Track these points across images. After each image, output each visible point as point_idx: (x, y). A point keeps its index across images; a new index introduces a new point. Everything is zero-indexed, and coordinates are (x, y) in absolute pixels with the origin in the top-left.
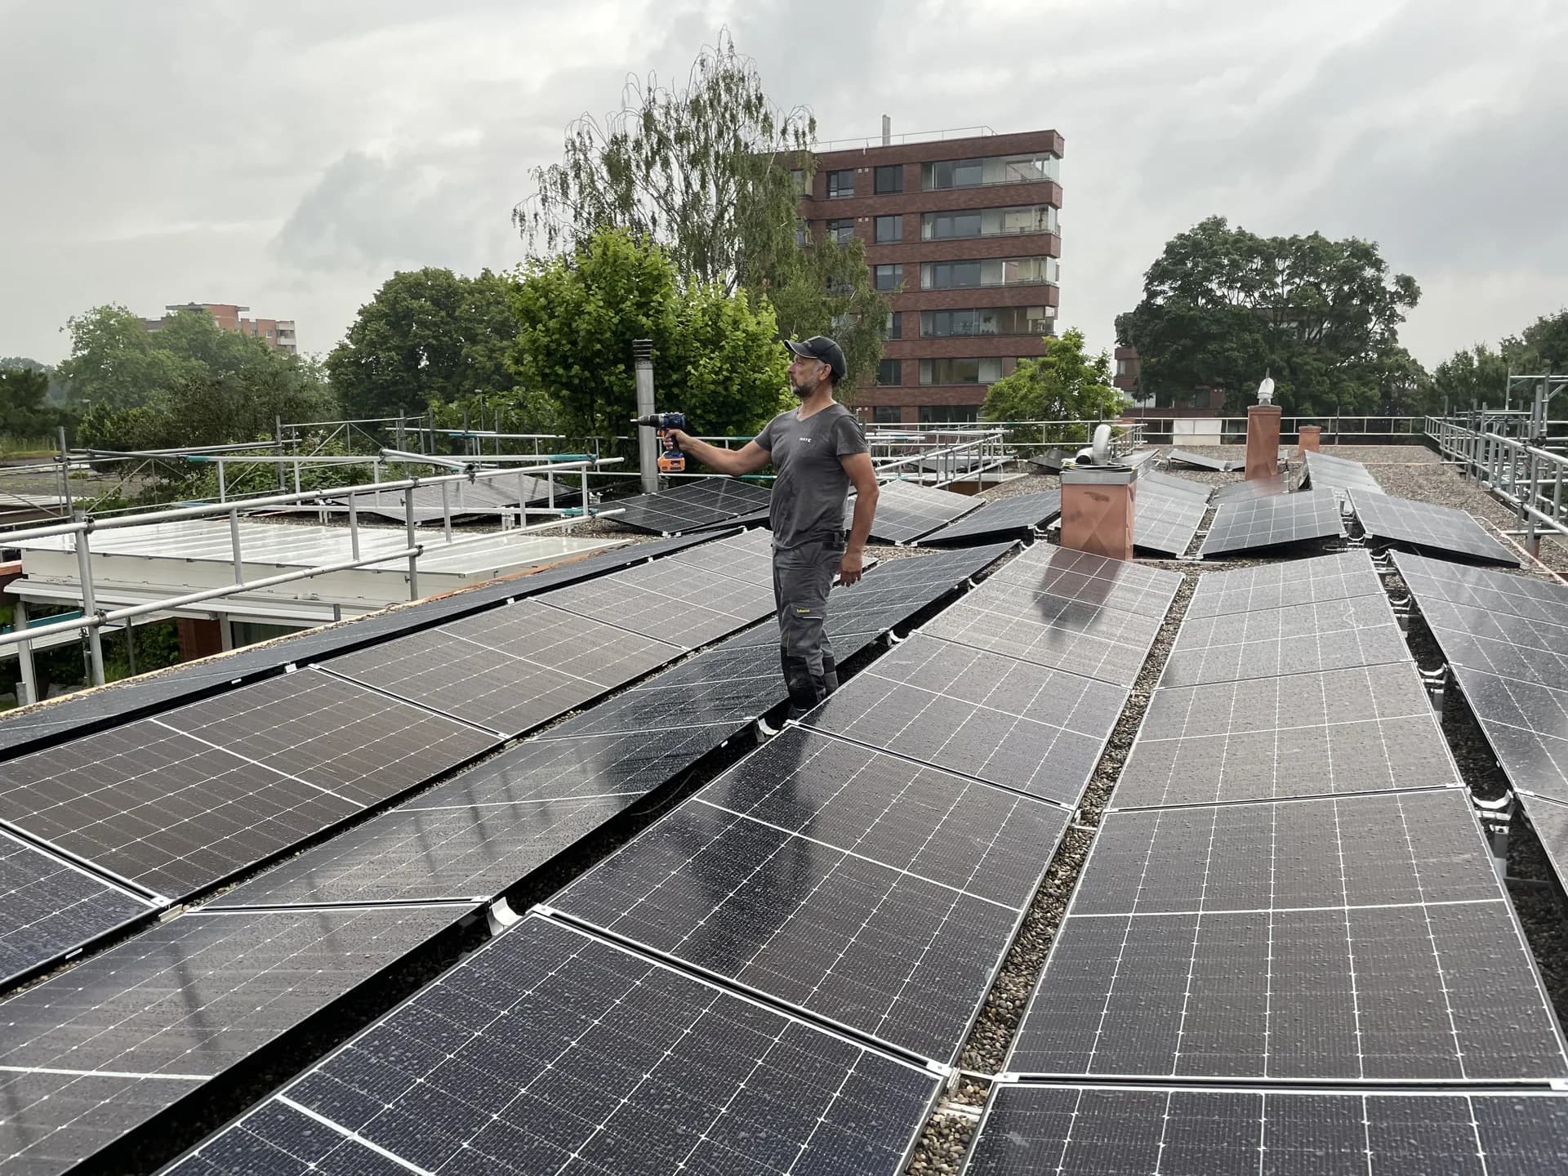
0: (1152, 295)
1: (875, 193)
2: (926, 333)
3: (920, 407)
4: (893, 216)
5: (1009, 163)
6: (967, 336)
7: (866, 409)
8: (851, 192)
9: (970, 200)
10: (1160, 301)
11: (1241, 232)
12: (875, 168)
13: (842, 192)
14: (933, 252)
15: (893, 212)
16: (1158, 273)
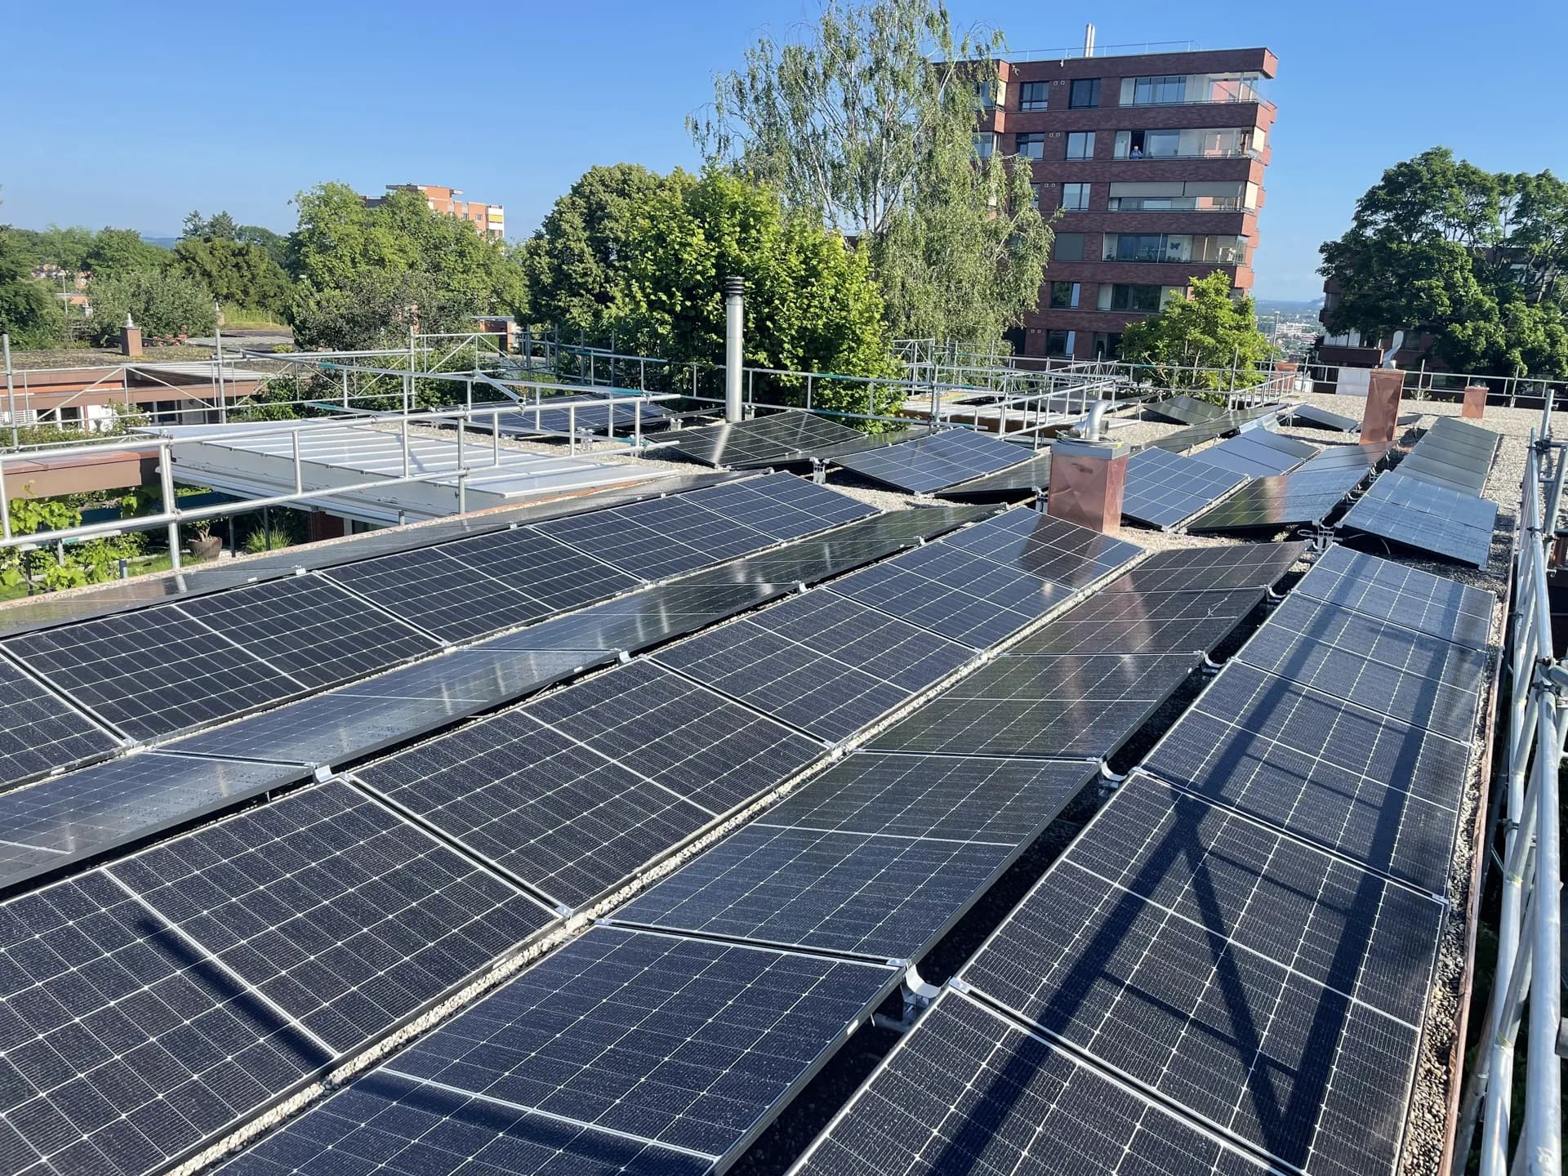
0: (1363, 224)
1: (1070, 108)
2: (1109, 257)
3: (1095, 333)
4: (1086, 132)
5: (1214, 81)
6: (1151, 260)
7: (1039, 331)
8: (1045, 105)
9: (1169, 119)
10: (1369, 232)
11: (1465, 166)
12: (1072, 81)
13: (1035, 105)
14: (1124, 172)
15: (1087, 128)
16: (1371, 202)
